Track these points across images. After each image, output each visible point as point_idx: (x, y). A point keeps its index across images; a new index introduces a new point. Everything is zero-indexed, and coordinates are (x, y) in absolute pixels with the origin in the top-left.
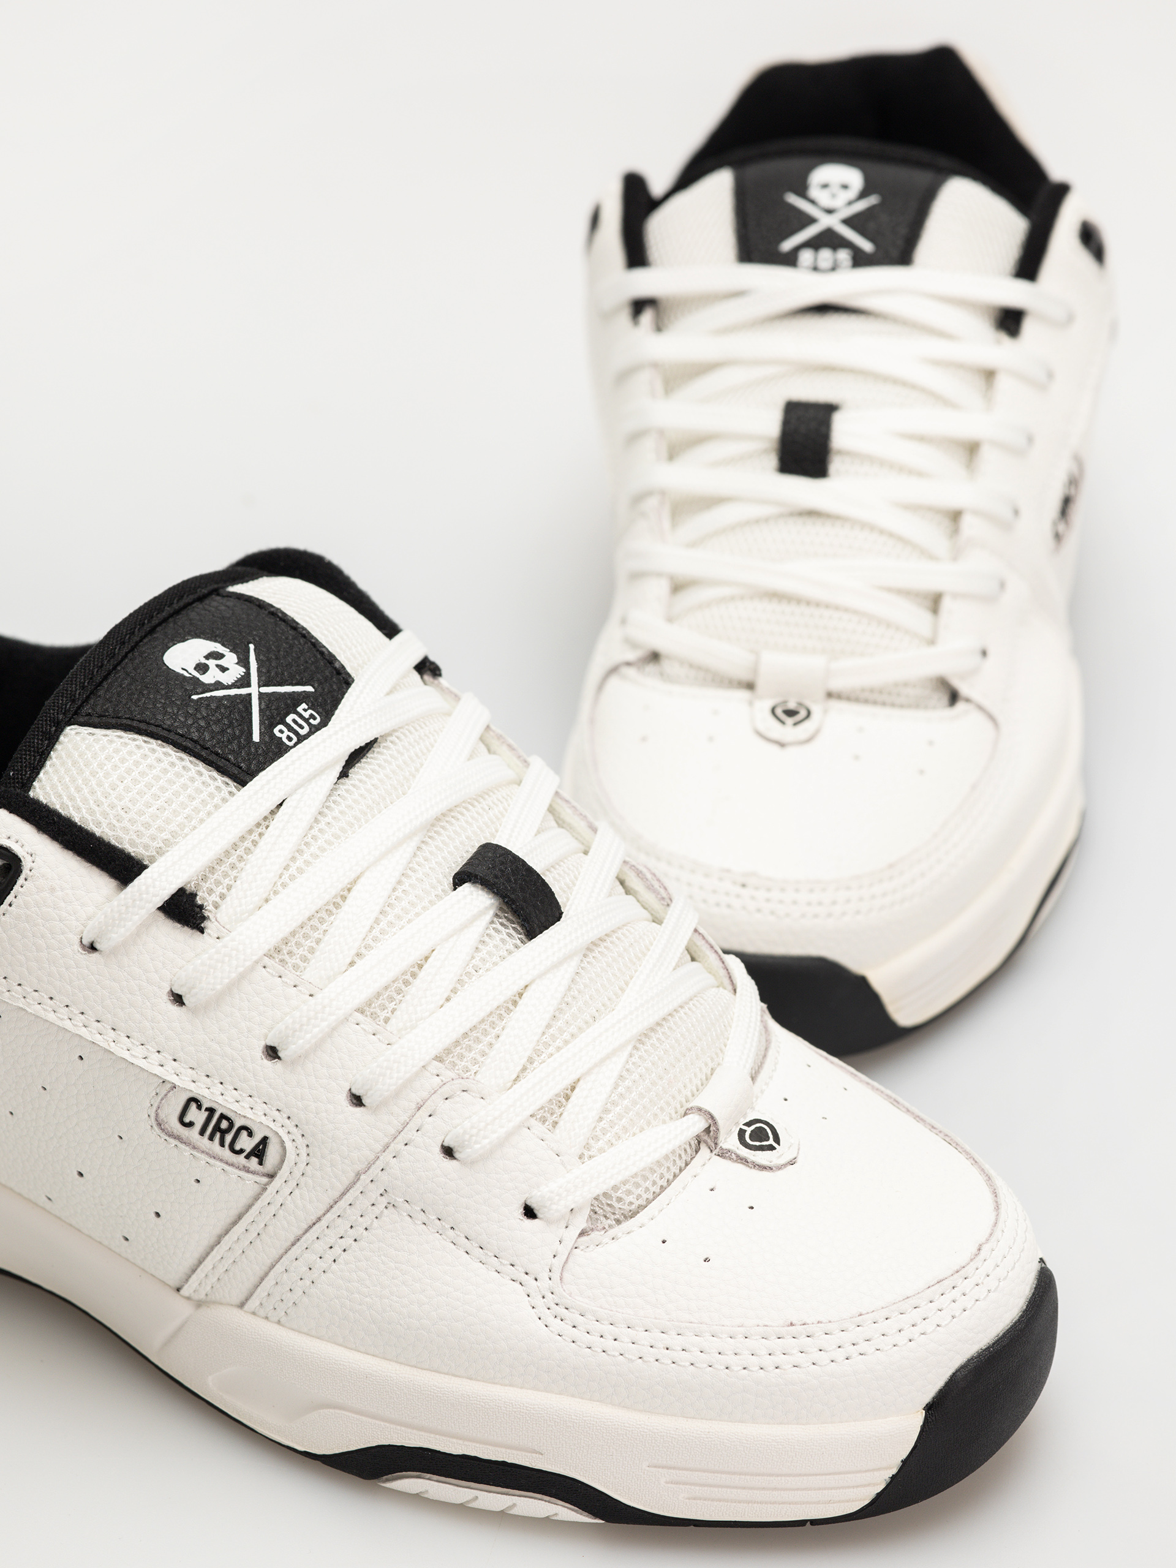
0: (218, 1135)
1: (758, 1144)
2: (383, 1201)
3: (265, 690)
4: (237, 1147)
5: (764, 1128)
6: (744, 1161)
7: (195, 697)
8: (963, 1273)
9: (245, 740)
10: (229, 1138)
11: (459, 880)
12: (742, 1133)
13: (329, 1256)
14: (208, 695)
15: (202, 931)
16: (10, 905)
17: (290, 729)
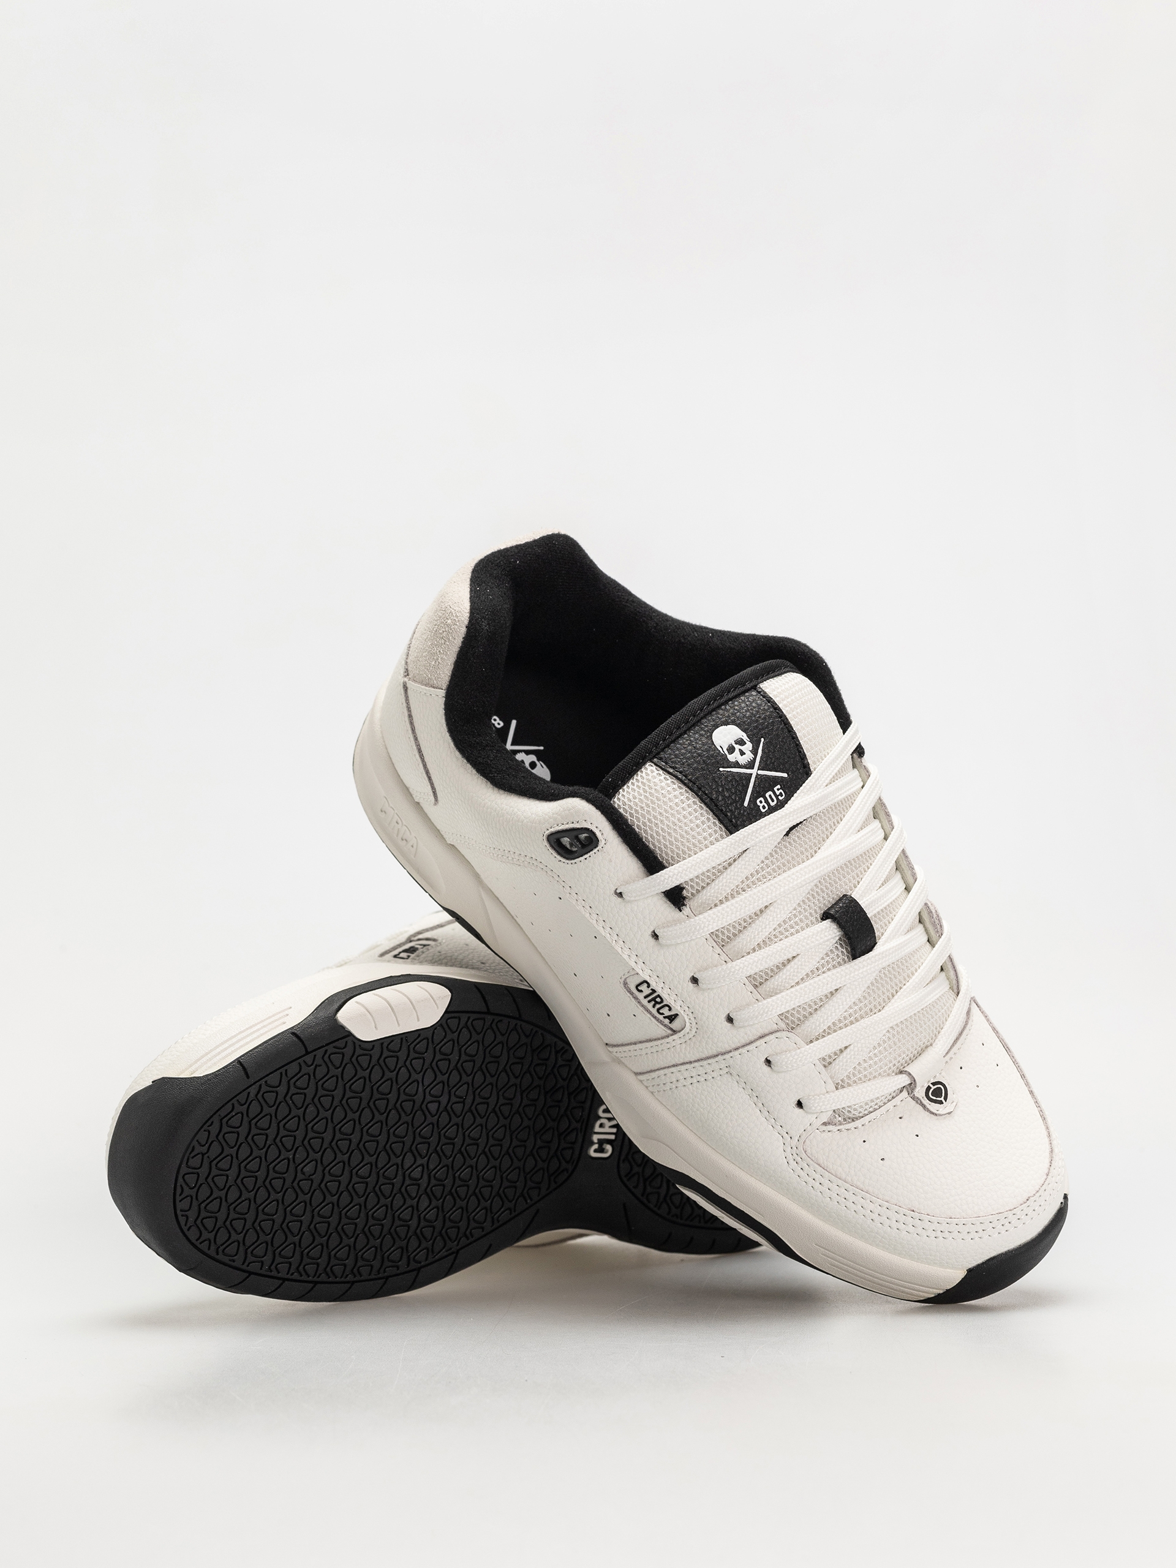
0: (653, 1002)
1: (934, 1098)
2: (727, 1070)
3: (760, 772)
4: (661, 1011)
5: (942, 1090)
6: (924, 1106)
7: (721, 769)
8: (1013, 1212)
9: (740, 805)
10: (658, 1006)
11: (825, 916)
12: (929, 1088)
13: (690, 1081)
14: (729, 770)
15: (681, 911)
16: (586, 859)
17: (766, 801)
